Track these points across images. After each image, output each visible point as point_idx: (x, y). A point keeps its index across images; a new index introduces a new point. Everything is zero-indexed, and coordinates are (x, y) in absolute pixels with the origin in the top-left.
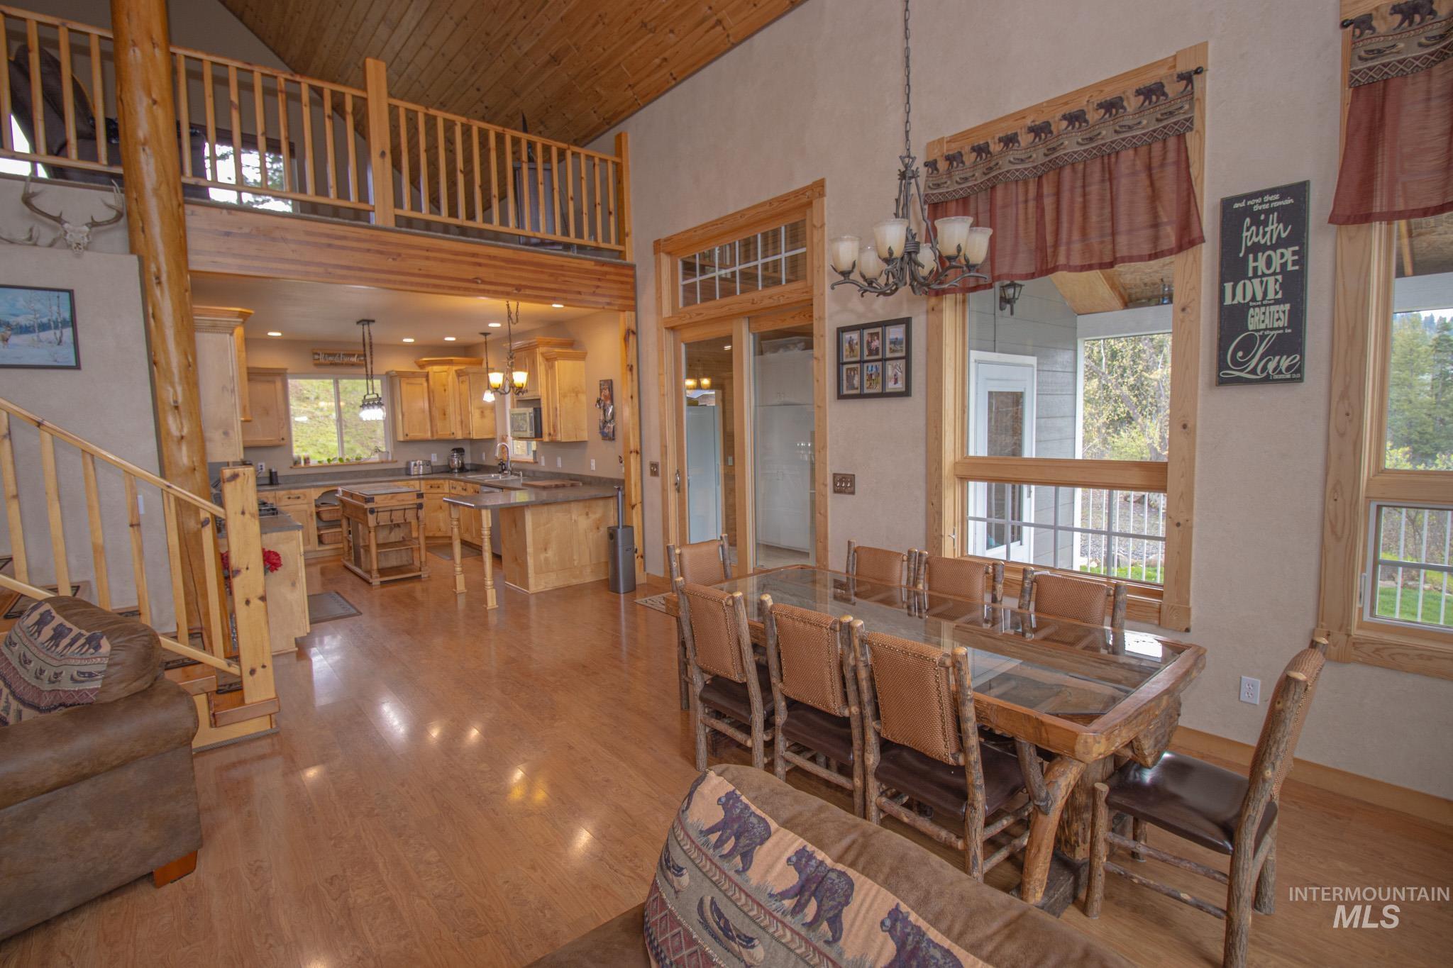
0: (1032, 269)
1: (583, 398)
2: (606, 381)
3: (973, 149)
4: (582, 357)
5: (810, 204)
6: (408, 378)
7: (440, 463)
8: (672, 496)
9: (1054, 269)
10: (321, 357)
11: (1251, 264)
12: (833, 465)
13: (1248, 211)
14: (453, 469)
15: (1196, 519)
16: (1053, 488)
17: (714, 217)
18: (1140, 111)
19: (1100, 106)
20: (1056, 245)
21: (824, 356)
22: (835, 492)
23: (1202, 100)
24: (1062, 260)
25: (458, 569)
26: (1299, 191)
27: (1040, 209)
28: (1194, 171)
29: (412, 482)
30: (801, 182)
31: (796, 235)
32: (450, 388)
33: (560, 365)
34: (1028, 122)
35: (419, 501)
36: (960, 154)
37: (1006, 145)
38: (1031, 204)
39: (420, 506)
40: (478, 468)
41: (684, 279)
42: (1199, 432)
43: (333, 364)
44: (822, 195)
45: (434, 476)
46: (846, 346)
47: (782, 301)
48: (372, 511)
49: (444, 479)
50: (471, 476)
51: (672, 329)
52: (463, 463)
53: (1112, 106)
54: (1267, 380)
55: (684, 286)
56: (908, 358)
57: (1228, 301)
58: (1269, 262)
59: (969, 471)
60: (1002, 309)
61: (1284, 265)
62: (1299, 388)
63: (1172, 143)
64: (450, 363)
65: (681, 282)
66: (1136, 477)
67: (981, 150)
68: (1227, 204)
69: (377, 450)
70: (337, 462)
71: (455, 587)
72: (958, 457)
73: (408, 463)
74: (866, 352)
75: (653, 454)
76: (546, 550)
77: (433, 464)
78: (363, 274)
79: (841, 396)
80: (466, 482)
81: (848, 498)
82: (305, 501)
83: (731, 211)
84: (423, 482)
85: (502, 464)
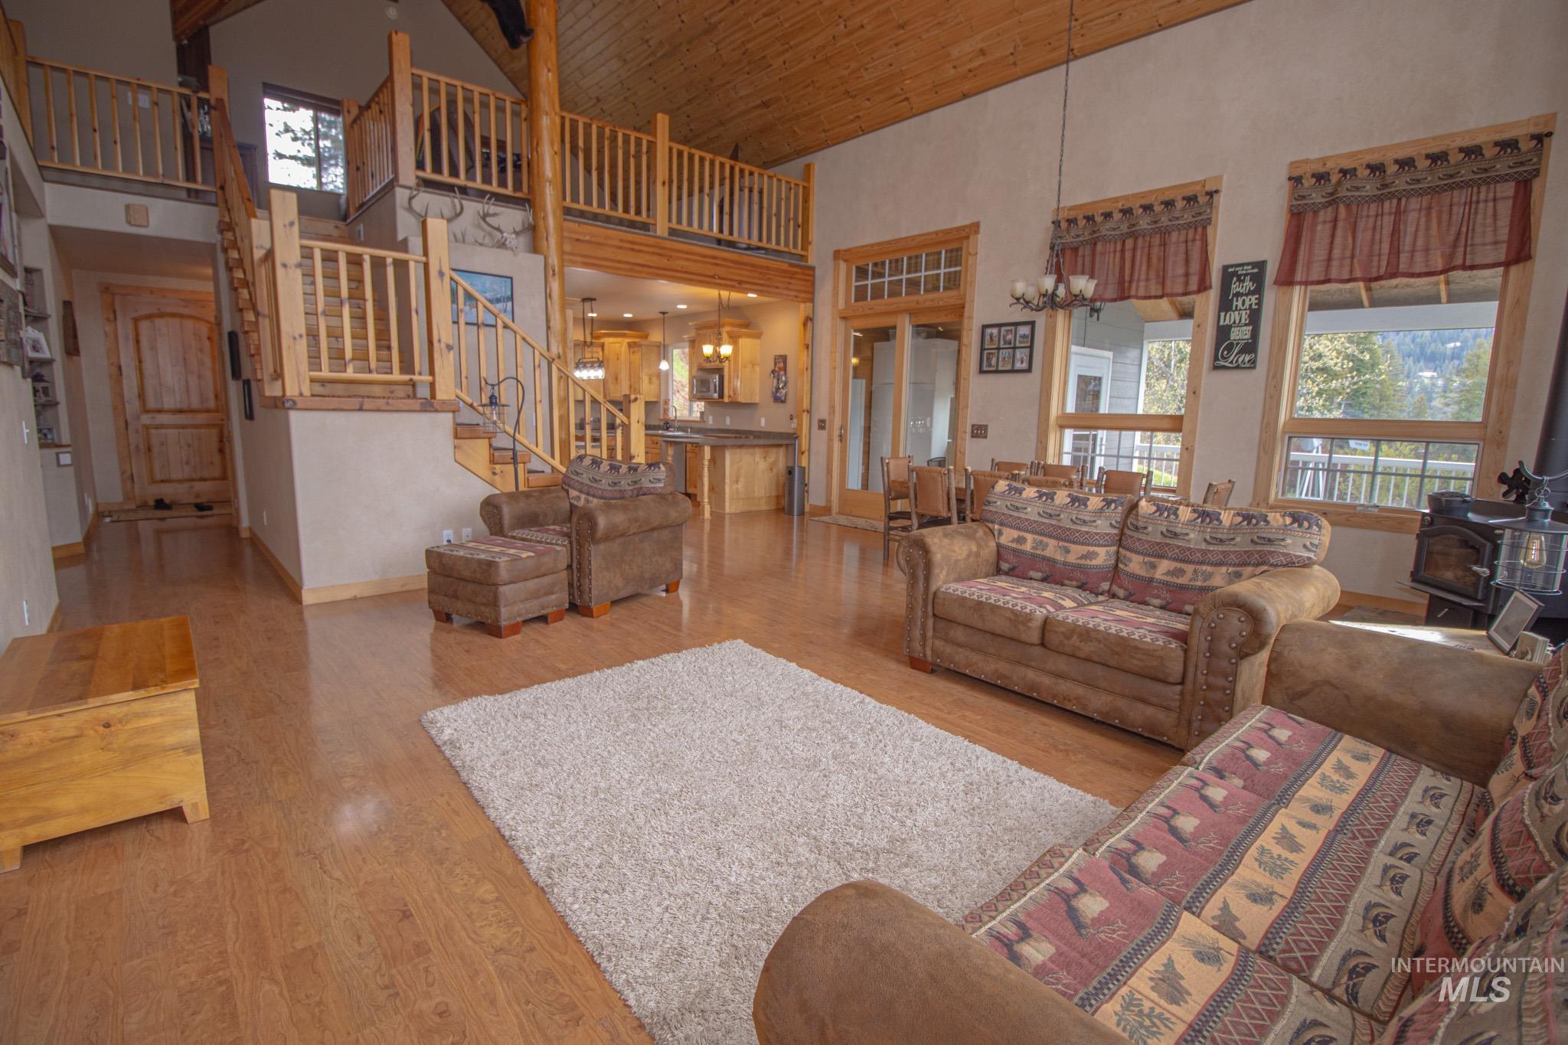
0: (1115, 296)
1: (757, 369)
2: (781, 356)
3: (1084, 217)
4: (758, 336)
5: (967, 237)
8: (836, 445)
9: (1129, 297)
11: (1235, 304)
12: (971, 418)
13: (1235, 273)
15: (1196, 446)
16: (1118, 432)
17: (889, 238)
18: (1184, 209)
19: (1162, 203)
20: (1130, 282)
21: (970, 343)
22: (973, 437)
23: (1217, 208)
24: (1133, 292)
26: (1261, 265)
27: (1123, 259)
28: (1210, 248)
30: (960, 222)
31: (955, 258)
32: (623, 357)
33: (742, 341)
34: (1120, 205)
36: (1076, 219)
37: (1105, 218)
38: (1118, 255)
41: (856, 281)
42: (1202, 396)
44: (977, 232)
46: (987, 337)
47: (941, 303)
51: (844, 318)
53: (1169, 204)
54: (1238, 367)
55: (856, 287)
56: (1031, 347)
57: (1222, 323)
58: (1244, 303)
59: (1067, 421)
60: (1091, 316)
61: (1251, 305)
62: (1254, 372)
63: (1200, 230)
64: (624, 336)
65: (854, 284)
66: (1166, 424)
67: (1089, 219)
68: (1225, 268)
72: (1060, 413)
74: (1002, 342)
75: (822, 412)
76: (737, 482)
78: (650, 270)
79: (981, 371)
81: (981, 441)
83: (904, 235)
85: (667, 423)
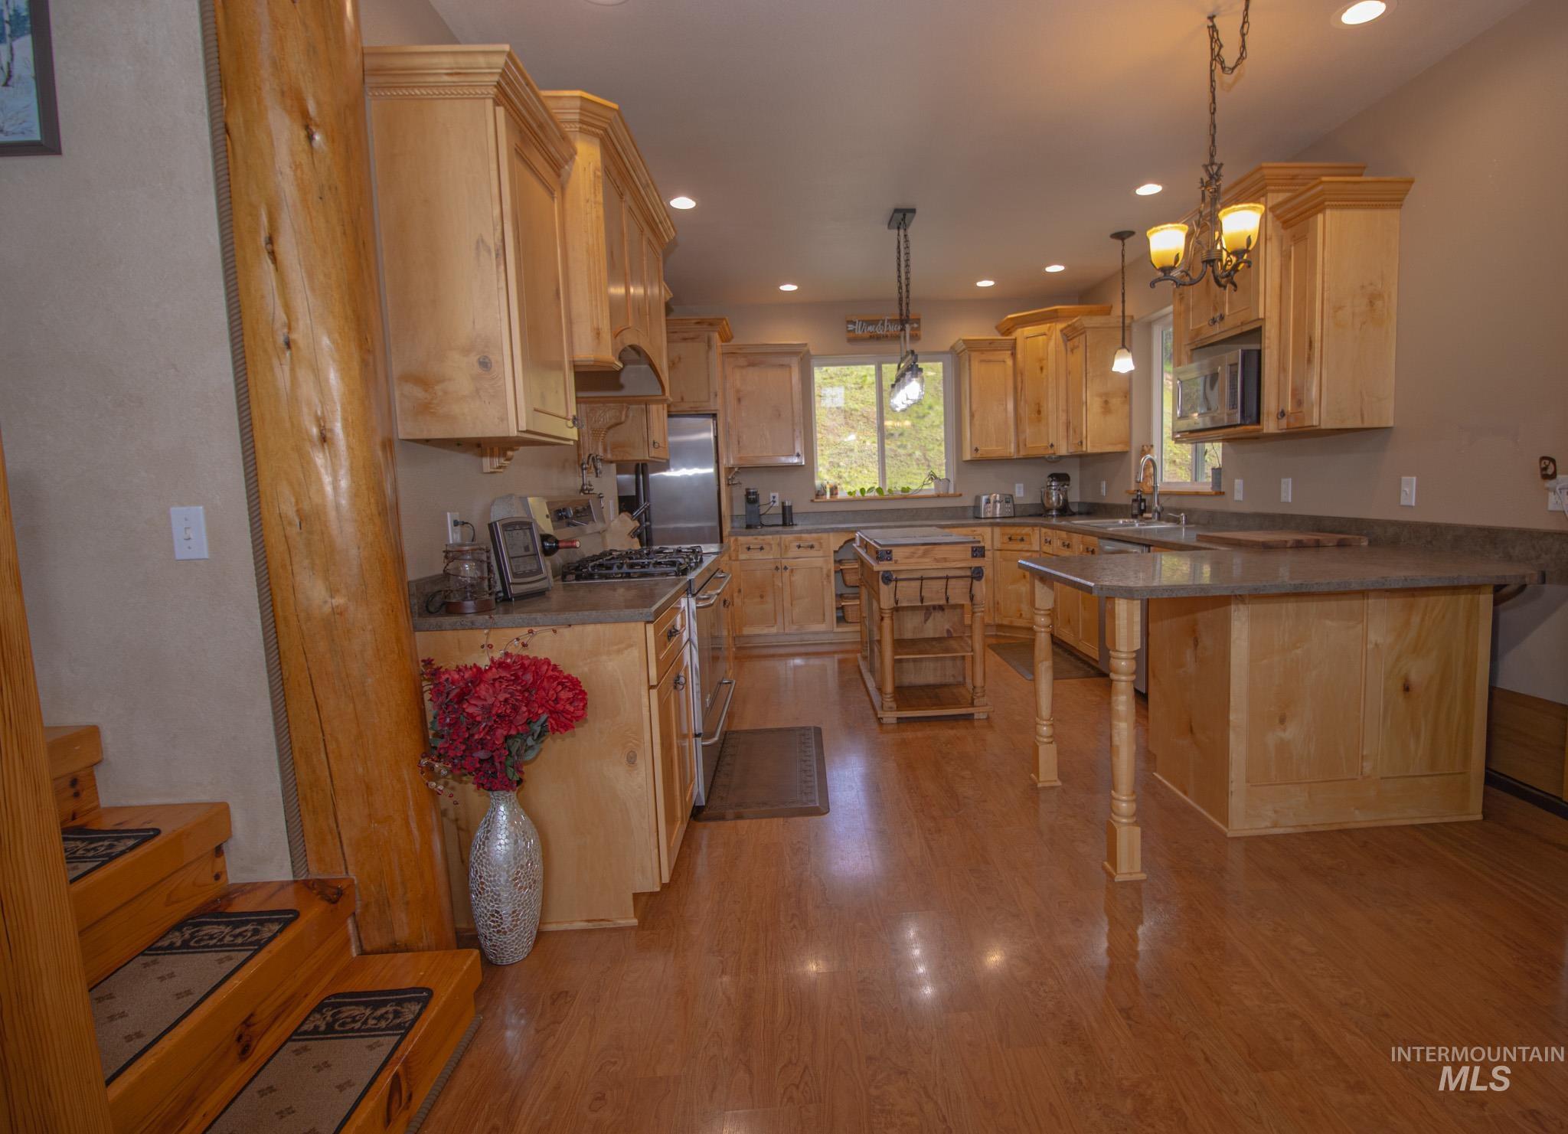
4: (1396, 198)
6: (982, 351)
7: (1029, 501)
10: (858, 326)
14: (1050, 510)
25: (1045, 730)
29: (979, 530)
32: (1051, 365)
33: (1329, 222)
35: (977, 563)
39: (977, 574)
40: (1093, 510)
43: (875, 338)
45: (1017, 520)
48: (887, 578)
49: (1034, 525)
50: (1079, 522)
52: (1066, 501)
64: (1053, 318)
69: (933, 477)
70: (874, 494)
71: (1035, 769)
73: (978, 499)
76: (1282, 721)
77: (1016, 502)
80: (1070, 531)
82: (821, 553)
84: (997, 530)
85: (1139, 500)
